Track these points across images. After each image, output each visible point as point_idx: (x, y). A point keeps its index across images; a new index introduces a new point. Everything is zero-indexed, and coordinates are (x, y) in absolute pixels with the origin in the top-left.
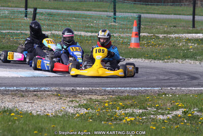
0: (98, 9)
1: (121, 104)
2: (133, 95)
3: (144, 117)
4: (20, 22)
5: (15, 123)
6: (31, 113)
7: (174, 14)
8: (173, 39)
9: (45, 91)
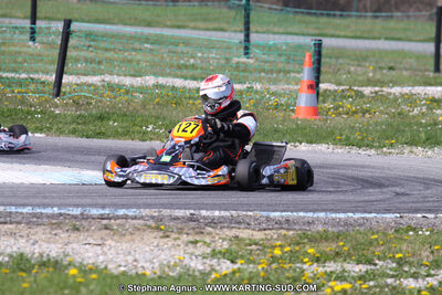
0: (201, 25)
1: (311, 251)
2: (335, 230)
3: (372, 283)
4: (20, 53)
5: (78, 291)
6: (106, 268)
7: (386, 39)
8: (396, 99)
9: (126, 217)
